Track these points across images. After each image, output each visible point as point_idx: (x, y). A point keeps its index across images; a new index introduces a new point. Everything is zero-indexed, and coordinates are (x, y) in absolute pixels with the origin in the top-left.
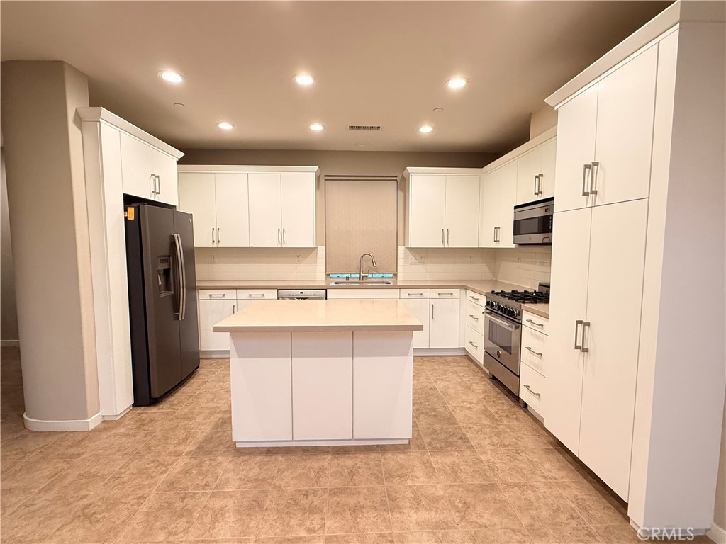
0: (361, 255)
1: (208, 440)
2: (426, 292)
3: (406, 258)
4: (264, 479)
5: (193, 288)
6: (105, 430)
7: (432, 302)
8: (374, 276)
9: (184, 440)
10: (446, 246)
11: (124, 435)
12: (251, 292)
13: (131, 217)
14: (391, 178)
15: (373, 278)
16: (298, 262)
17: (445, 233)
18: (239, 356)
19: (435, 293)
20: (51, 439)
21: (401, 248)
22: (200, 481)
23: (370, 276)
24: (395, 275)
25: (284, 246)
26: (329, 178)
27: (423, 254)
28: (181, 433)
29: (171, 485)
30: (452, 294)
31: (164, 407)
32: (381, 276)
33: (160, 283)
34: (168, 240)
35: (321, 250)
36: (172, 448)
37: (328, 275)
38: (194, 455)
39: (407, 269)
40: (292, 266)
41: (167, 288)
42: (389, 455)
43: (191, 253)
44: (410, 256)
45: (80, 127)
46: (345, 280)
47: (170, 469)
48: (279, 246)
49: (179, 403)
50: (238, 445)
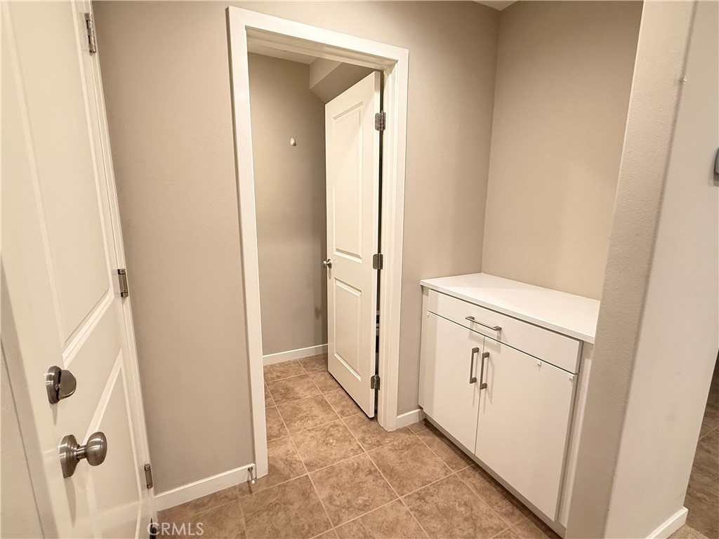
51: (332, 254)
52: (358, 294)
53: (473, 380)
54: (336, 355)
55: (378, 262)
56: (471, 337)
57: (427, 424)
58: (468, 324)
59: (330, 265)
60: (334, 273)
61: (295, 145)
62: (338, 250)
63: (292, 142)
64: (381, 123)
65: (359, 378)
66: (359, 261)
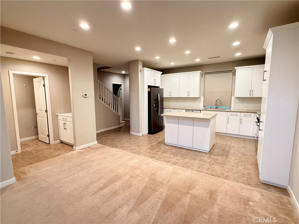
0: (216, 100)
1: (161, 142)
2: (239, 114)
3: (235, 101)
4: (169, 150)
5: (162, 108)
6: (142, 136)
7: (241, 117)
8: (222, 107)
9: (156, 141)
10: (252, 96)
11: (145, 138)
12: (178, 110)
13: (149, 91)
14: (230, 71)
15: (221, 108)
16: (194, 102)
17: (251, 91)
18: (167, 123)
19: (242, 114)
20: (134, 136)
21: (233, 97)
22: (157, 147)
23: (219, 107)
24: (230, 107)
25: (189, 97)
26: (206, 73)
27: (242, 99)
28: (156, 140)
29: (152, 146)
30: (250, 115)
31: (154, 135)
32: (224, 107)
33: (154, 106)
34: (157, 96)
35: (202, 98)
36: (153, 141)
37: (205, 106)
38: (157, 143)
39: (235, 105)
40: (192, 103)
41: (156, 107)
42: (201, 153)
43: (162, 99)
44: (237, 100)
45: (141, 72)
46: (210, 108)
47: (152, 144)
48: (188, 97)
49: (157, 135)
50: (166, 144)
51: (37, 111)
52: (43, 118)
53: (64, 129)
54: (40, 135)
55: (46, 111)
56: (64, 122)
57: (62, 142)
58: (63, 119)
59: (37, 114)
60: (38, 115)
61: (25, 86)
62: (39, 110)
63: (24, 85)
64: (44, 86)
65: (45, 136)
66: (43, 111)
